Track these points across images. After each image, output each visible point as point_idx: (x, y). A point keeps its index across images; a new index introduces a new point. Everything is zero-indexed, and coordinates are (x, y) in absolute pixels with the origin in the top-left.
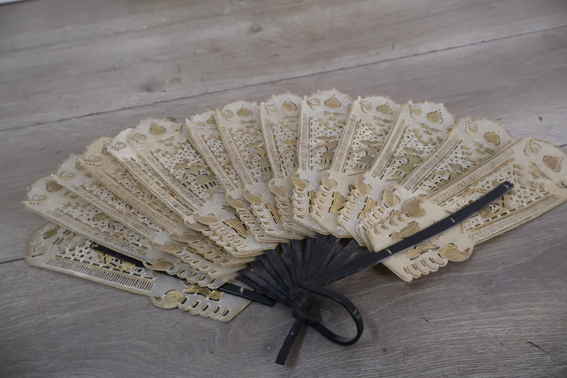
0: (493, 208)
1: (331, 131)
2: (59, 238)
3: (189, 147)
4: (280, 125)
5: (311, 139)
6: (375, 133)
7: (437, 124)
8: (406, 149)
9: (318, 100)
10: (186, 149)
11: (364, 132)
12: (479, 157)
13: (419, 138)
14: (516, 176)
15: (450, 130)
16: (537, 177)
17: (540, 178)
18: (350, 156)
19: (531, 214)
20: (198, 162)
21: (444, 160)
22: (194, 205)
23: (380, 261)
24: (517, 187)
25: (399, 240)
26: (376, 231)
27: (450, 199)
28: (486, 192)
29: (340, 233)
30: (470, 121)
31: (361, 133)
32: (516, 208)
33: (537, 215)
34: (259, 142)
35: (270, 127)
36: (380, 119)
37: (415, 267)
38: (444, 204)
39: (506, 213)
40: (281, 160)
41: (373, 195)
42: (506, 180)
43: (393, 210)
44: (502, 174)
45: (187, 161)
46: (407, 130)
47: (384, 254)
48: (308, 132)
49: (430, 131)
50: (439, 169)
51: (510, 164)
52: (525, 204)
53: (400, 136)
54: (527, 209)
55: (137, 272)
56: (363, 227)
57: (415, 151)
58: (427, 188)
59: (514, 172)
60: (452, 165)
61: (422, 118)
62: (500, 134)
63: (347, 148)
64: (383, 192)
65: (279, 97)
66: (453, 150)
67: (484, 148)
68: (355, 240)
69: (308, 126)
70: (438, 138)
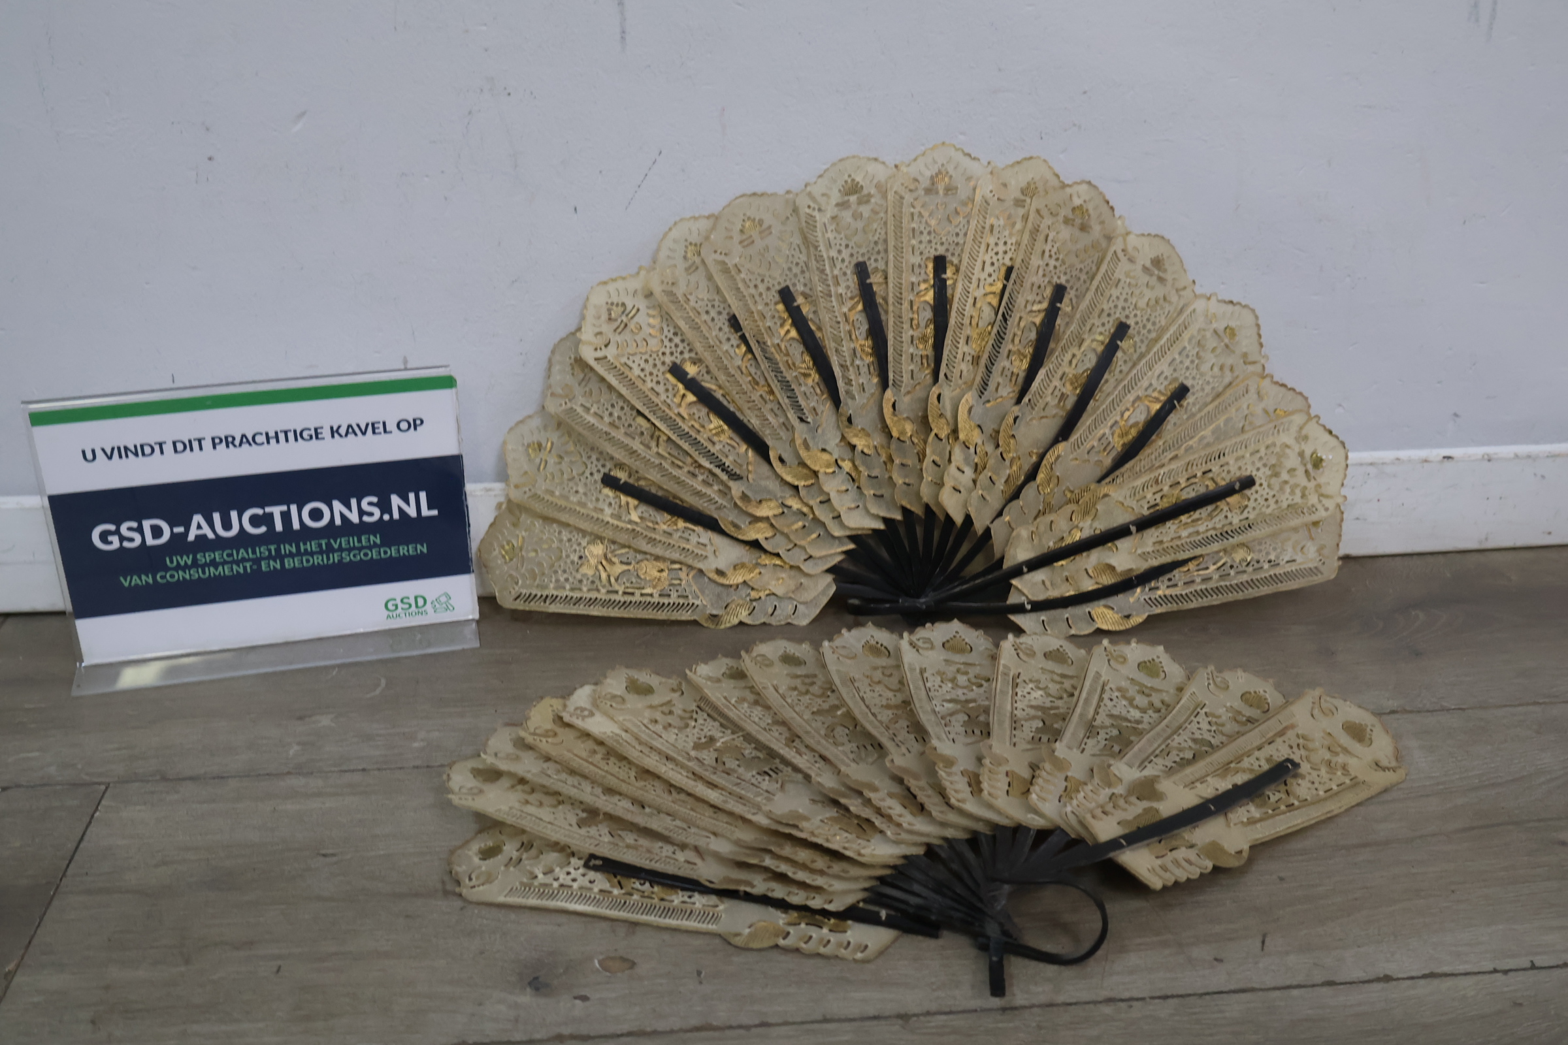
0: (1271, 796)
1: (965, 691)
2: (511, 859)
3: (705, 716)
4: (867, 681)
5: (934, 702)
6: (1049, 695)
7: (1157, 680)
8: (1111, 716)
9: (928, 640)
10: (700, 721)
11: (1029, 693)
12: (1236, 730)
13: (1131, 701)
14: (1303, 752)
15: (1180, 689)
16: (1337, 754)
17: (1341, 755)
18: (1018, 725)
19: (1333, 807)
20: (734, 739)
21: (1181, 731)
22: (759, 799)
23: (1112, 855)
24: (1305, 768)
25: (1134, 828)
26: (1094, 817)
27: (1202, 780)
28: (1258, 774)
29: (1035, 822)
30: (1215, 674)
31: (1025, 694)
32: (1309, 798)
33: (1343, 809)
34: (837, 707)
35: (849, 683)
36: (1053, 672)
37: (1164, 868)
38: (1192, 786)
39: (1293, 804)
40: (891, 732)
41: (1077, 771)
42: (1286, 756)
43: (1113, 794)
44: (1280, 748)
45: (712, 740)
46: (1107, 688)
47: (1114, 844)
48: (924, 693)
49: (1146, 691)
50: (1174, 744)
51: (1291, 734)
52: (1321, 793)
53: (1096, 697)
54: (1325, 799)
55: (686, 899)
56: (1073, 812)
57: (1127, 720)
58: (1161, 767)
59: (1298, 745)
60: (1195, 741)
61: (1129, 670)
62: (1267, 696)
63: (1008, 715)
64: (1092, 770)
65: (855, 632)
66: (1192, 718)
67: (1244, 716)
68: (1063, 830)
69: (921, 683)
70: (1163, 702)
